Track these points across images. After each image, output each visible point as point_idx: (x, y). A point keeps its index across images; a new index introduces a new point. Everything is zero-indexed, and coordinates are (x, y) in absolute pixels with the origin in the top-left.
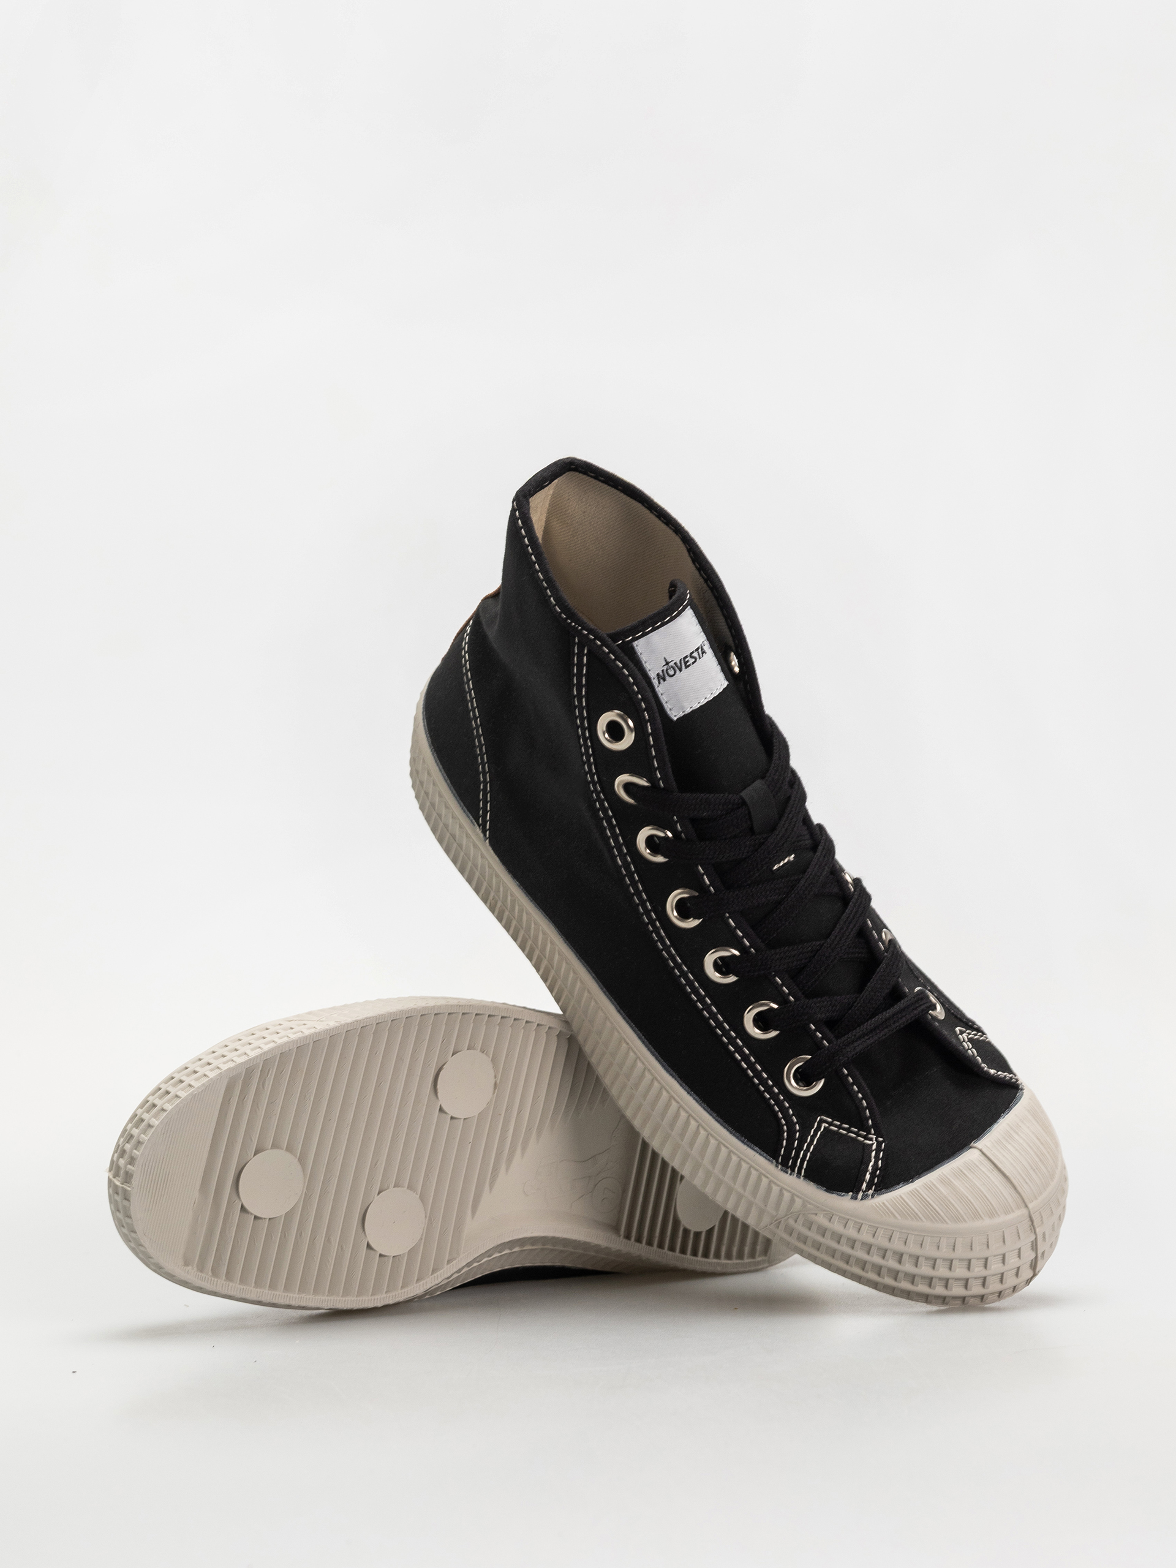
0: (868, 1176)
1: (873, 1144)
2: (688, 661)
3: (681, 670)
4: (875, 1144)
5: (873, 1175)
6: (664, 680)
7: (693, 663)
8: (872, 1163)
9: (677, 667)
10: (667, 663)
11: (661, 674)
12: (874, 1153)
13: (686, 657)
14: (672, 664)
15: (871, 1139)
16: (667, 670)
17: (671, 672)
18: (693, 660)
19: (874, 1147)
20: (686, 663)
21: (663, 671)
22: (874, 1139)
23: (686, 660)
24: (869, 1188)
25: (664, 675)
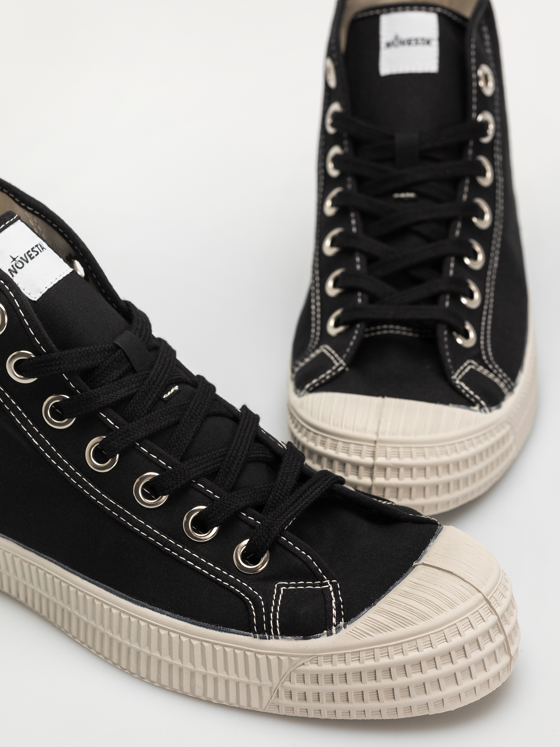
0: (334, 612)
1: (329, 587)
2: (31, 254)
3: (27, 262)
4: (331, 586)
5: (338, 609)
6: (16, 272)
7: (36, 255)
8: (334, 601)
9: (24, 260)
10: (14, 259)
11: (12, 269)
12: (332, 594)
13: (29, 252)
14: (18, 259)
15: (327, 584)
16: (16, 264)
17: (20, 265)
18: (36, 253)
19: (331, 589)
20: (30, 256)
21: (12, 266)
22: (329, 583)
23: (30, 254)
24: (338, 620)
25: (15, 269)
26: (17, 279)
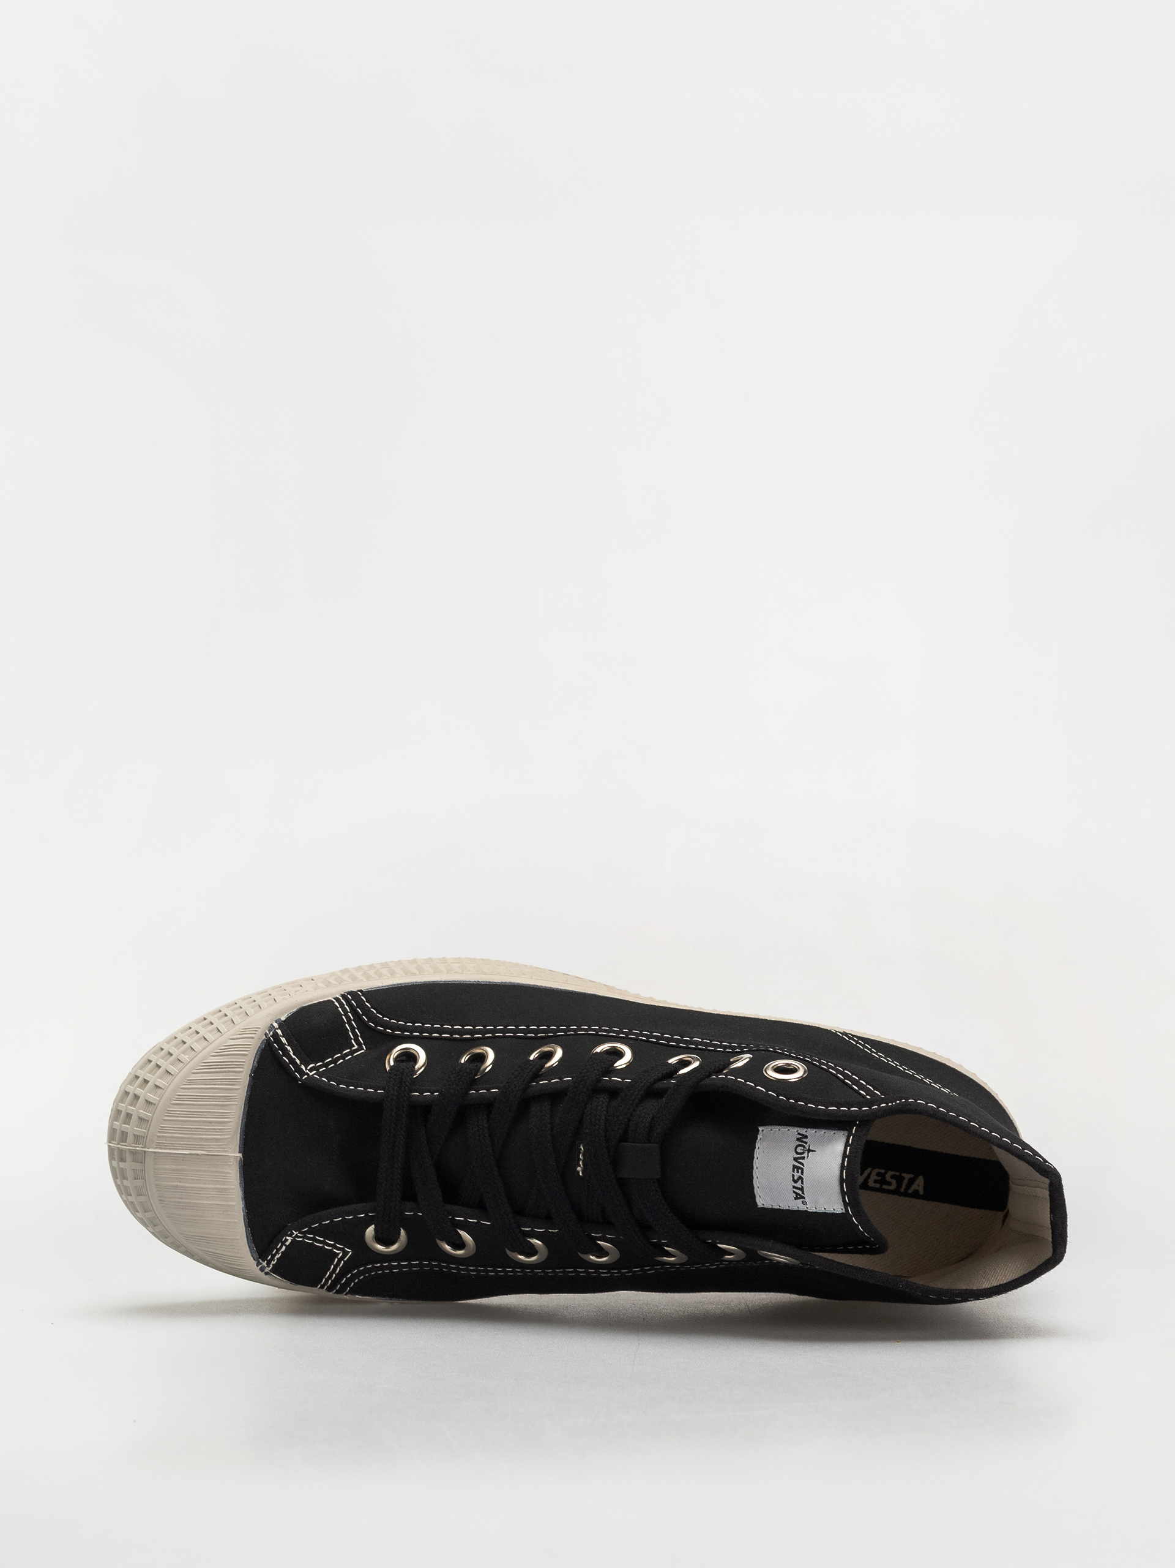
0: (284, 1040)
1: (306, 1069)
2: (798, 1172)
3: (795, 1159)
4: (304, 1069)
5: (282, 1046)
6: (798, 1139)
7: (793, 1176)
8: (291, 1053)
9: (800, 1158)
10: (809, 1151)
11: (805, 1140)
12: (298, 1061)
14: (805, 1155)
15: (311, 1070)
16: (804, 1147)
17: (799, 1150)
18: (796, 1179)
19: (303, 1067)
20: (798, 1168)
21: (806, 1143)
22: (309, 1072)
23: (800, 1171)
24: (275, 1035)
25: (802, 1142)
26: (793, 1132)
